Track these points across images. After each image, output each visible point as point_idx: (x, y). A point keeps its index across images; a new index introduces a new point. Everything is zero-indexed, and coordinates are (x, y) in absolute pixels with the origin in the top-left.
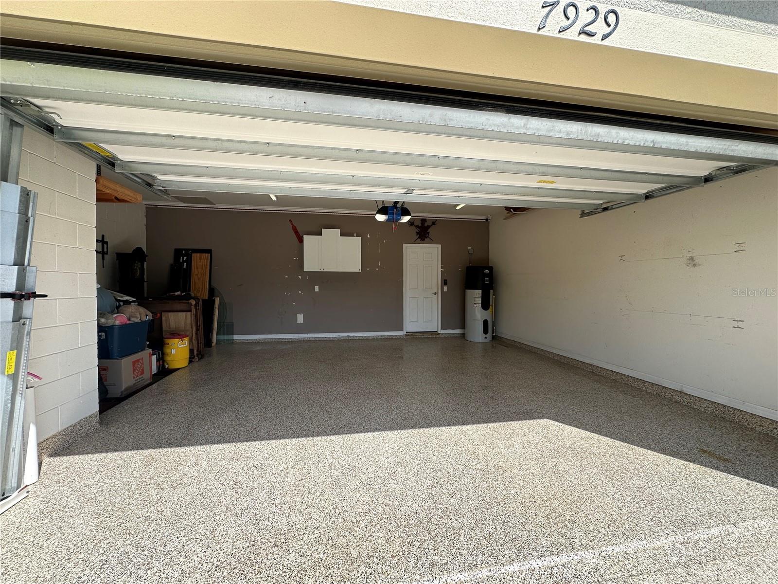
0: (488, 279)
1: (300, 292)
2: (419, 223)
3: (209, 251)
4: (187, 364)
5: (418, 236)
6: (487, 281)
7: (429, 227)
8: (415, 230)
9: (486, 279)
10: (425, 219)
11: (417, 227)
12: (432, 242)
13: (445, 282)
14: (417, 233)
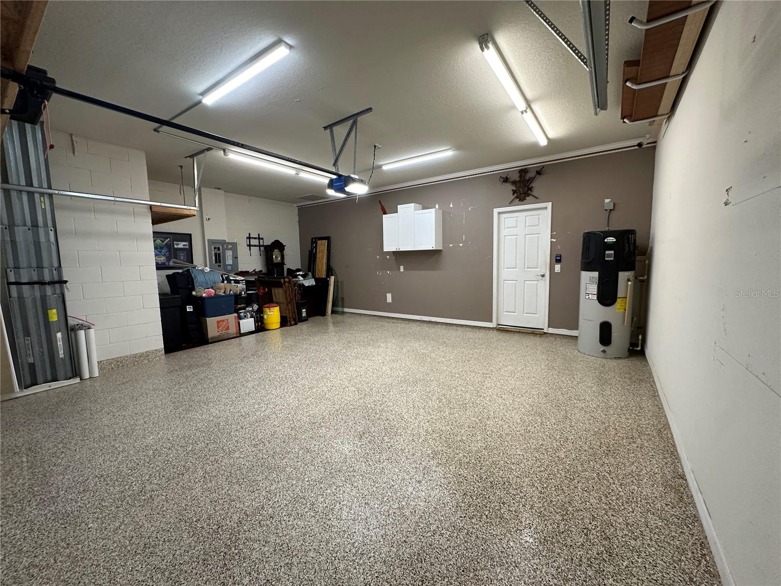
0: (612, 252)
1: (388, 272)
2: (516, 177)
3: (328, 239)
4: (279, 327)
5: (516, 195)
6: (609, 255)
7: (531, 180)
8: (510, 187)
9: (607, 252)
10: (526, 169)
11: (514, 183)
12: (537, 199)
13: (557, 259)
14: (514, 192)
